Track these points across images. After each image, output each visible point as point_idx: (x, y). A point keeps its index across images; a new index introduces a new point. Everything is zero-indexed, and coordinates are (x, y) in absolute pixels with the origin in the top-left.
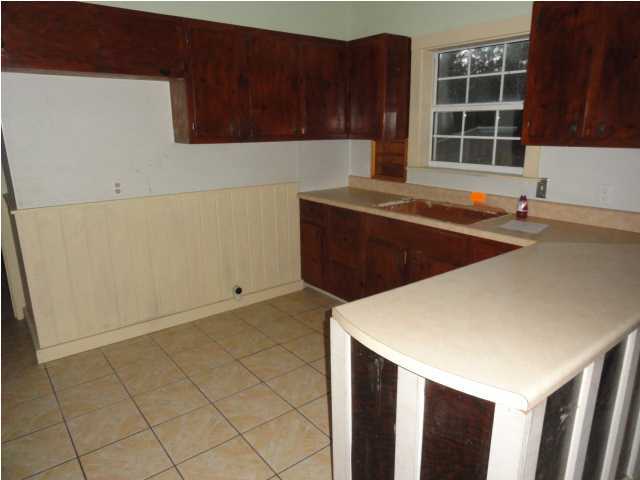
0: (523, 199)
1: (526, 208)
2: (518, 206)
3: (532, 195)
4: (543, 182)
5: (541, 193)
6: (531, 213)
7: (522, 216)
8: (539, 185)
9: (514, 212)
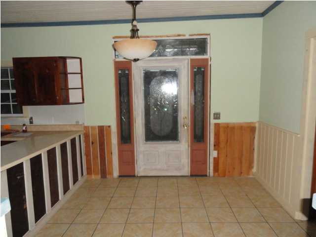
0: (24, 125)
1: (26, 128)
2: (22, 128)
3: (28, 123)
4: (31, 118)
5: (31, 123)
6: (29, 130)
7: (25, 131)
8: (30, 119)
9: (21, 130)
